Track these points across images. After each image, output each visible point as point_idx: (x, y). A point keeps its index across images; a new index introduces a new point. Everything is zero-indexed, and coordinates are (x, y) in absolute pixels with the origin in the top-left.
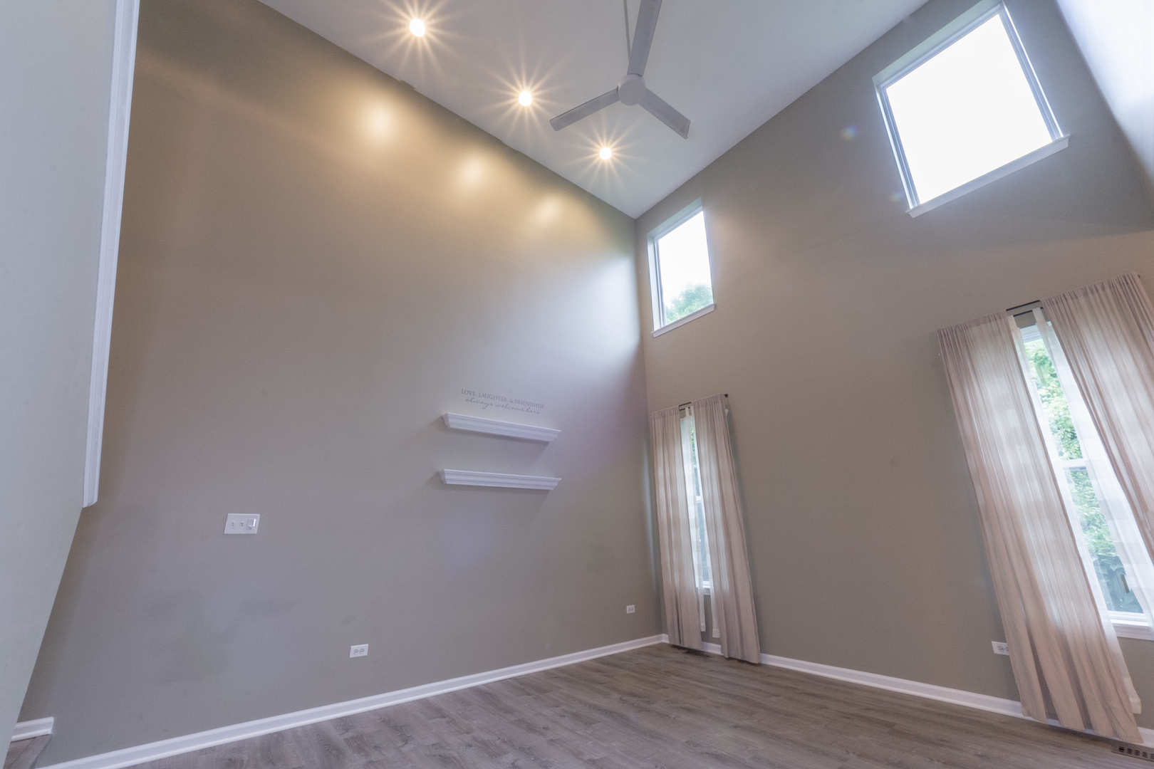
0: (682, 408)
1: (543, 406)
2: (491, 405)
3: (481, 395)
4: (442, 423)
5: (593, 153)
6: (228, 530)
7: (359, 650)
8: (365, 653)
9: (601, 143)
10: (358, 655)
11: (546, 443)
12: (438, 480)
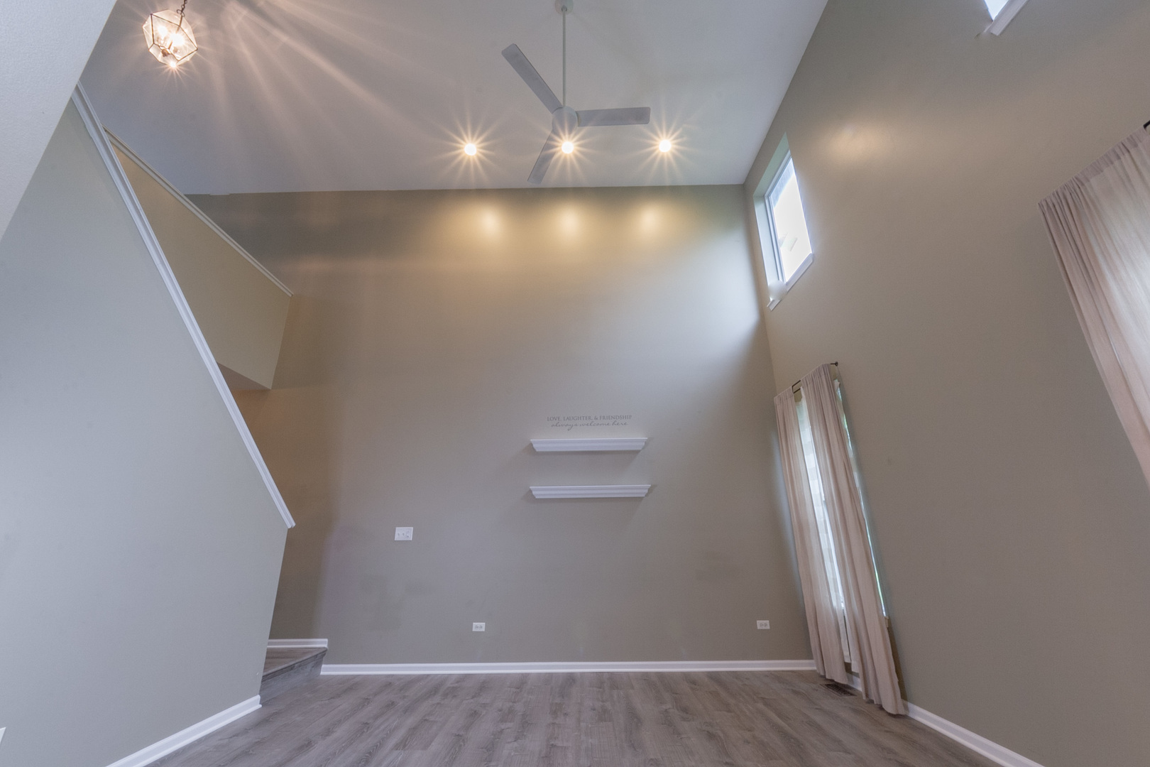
0: (796, 388)
1: (630, 416)
2: (576, 425)
3: (566, 418)
4: (530, 449)
5: (652, 145)
6: (397, 538)
7: (479, 627)
8: (483, 630)
9: (660, 135)
10: (478, 630)
11: (637, 452)
12: (529, 496)
